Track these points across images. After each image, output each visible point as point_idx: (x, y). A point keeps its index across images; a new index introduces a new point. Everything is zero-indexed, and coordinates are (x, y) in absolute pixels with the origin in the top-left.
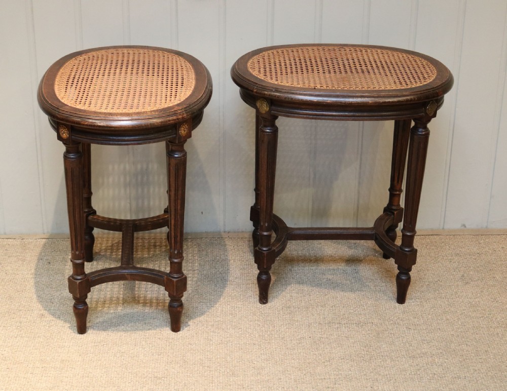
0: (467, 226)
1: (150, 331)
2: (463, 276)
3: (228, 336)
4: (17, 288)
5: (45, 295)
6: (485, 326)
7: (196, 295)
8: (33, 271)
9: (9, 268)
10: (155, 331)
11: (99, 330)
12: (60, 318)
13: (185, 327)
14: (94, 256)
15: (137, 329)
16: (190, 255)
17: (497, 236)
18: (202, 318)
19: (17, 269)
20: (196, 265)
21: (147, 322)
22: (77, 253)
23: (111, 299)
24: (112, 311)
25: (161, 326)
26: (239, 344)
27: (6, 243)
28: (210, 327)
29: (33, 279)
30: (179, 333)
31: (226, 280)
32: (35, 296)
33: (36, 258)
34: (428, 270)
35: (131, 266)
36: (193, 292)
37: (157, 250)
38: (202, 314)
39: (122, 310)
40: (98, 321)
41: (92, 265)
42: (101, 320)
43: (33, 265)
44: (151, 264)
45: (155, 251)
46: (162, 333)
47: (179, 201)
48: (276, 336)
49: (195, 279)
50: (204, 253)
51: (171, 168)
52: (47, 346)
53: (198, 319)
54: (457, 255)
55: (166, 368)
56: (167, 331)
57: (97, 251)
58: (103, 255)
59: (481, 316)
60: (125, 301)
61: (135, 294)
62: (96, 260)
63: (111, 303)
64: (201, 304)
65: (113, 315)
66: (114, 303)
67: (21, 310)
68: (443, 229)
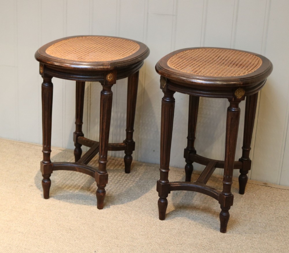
1: (85, 206)
3: (129, 218)
7: (126, 193)
11: (57, 199)
13: (106, 208)
15: (78, 203)
18: (120, 206)
20: (138, 179)
21: (86, 200)
23: (75, 186)
24: (71, 191)
25: (93, 205)
26: (132, 223)
28: (121, 211)
30: (101, 210)
38: (122, 204)
39: (77, 192)
42: (62, 194)
45: (119, 167)
53: (117, 206)
55: (80, 226)
56: (95, 207)
60: (82, 188)
61: (91, 186)
63: (74, 188)
64: (126, 198)
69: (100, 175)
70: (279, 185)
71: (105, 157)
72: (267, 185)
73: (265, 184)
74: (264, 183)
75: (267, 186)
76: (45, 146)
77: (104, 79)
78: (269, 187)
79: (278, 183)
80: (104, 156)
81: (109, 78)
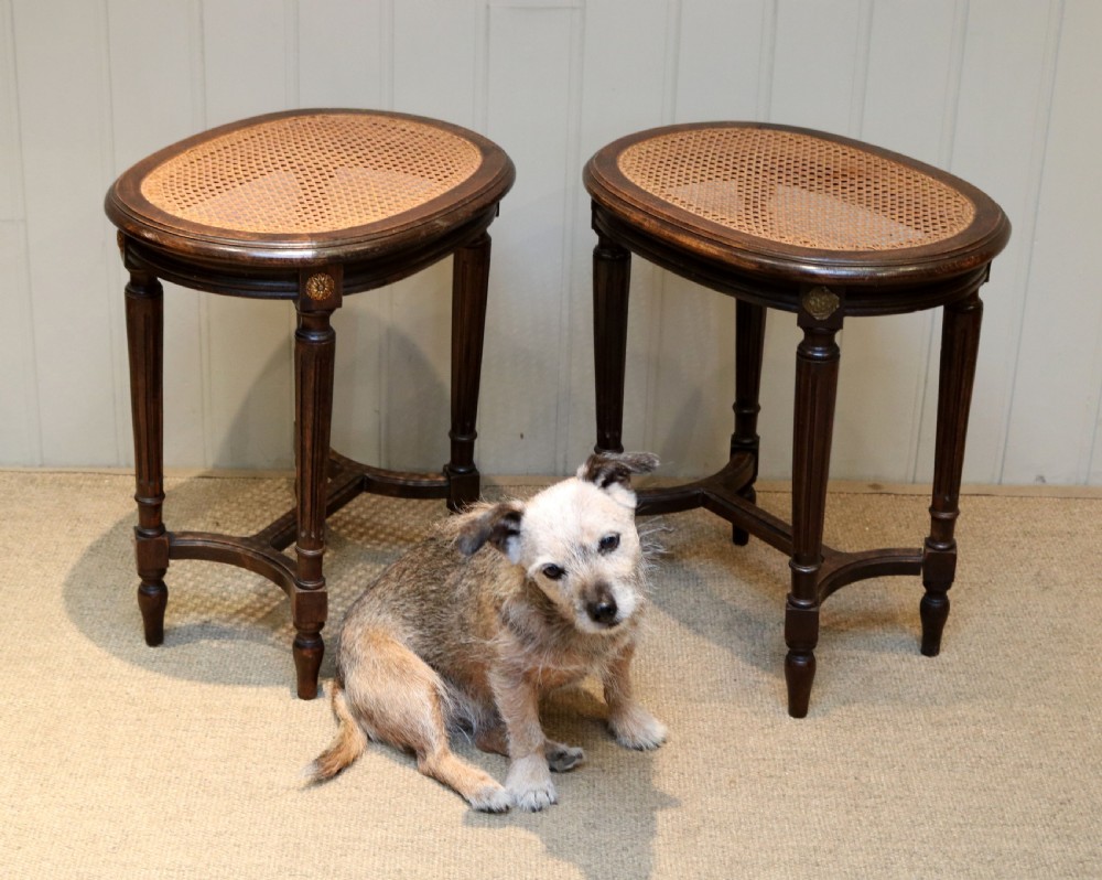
0: (1047, 480)
48: (668, 676)
59: (1073, 650)
68: (1000, 483)
69: (298, 594)
70: (914, 482)
71: (313, 536)
72: (883, 491)
73: (876, 488)
74: (871, 483)
75: (881, 494)
76: (142, 481)
77: (297, 291)
78: (889, 494)
79: (911, 479)
80: (310, 535)
81: (317, 288)
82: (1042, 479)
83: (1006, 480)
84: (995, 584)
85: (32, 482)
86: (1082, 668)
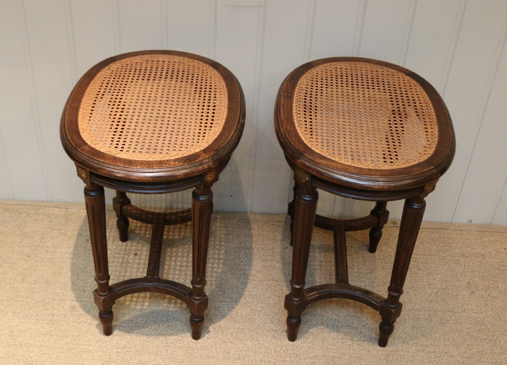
0: (473, 222)
1: (172, 337)
2: (469, 283)
3: (245, 349)
4: (54, 270)
5: (79, 281)
6: (489, 351)
7: (218, 289)
8: (72, 249)
9: (50, 244)
10: (177, 337)
12: (89, 312)
13: (205, 333)
14: (129, 235)
15: (159, 334)
16: (218, 240)
17: (500, 234)
18: (222, 323)
19: (58, 246)
20: (222, 252)
21: (170, 324)
22: (101, 274)
24: (139, 307)
25: (183, 331)
26: (255, 361)
27: (51, 213)
28: (229, 336)
29: (70, 260)
30: (199, 340)
31: (248, 275)
32: (70, 282)
33: (76, 233)
34: (437, 274)
35: (156, 277)
36: (216, 287)
37: (188, 231)
38: (224, 316)
39: (148, 306)
40: (125, 319)
41: (126, 246)
42: (127, 318)
43: (72, 242)
44: (181, 248)
45: (185, 232)
46: (183, 340)
47: (203, 239)
48: (291, 352)
49: (220, 270)
50: (231, 237)
51: (196, 209)
52: (74, 349)
53: (218, 324)
54: (463, 255)
56: (188, 337)
57: (133, 228)
58: (138, 234)
59: (485, 337)
62: (131, 240)
64: (223, 303)
65: (139, 313)
66: (141, 297)
67: (54, 299)
68: (451, 222)
73: (394, 223)
74: (392, 221)
77: (201, 181)
81: (209, 178)
82: (471, 221)
83: (454, 221)
84: (449, 290)
85: (7, 210)
86: (489, 349)
